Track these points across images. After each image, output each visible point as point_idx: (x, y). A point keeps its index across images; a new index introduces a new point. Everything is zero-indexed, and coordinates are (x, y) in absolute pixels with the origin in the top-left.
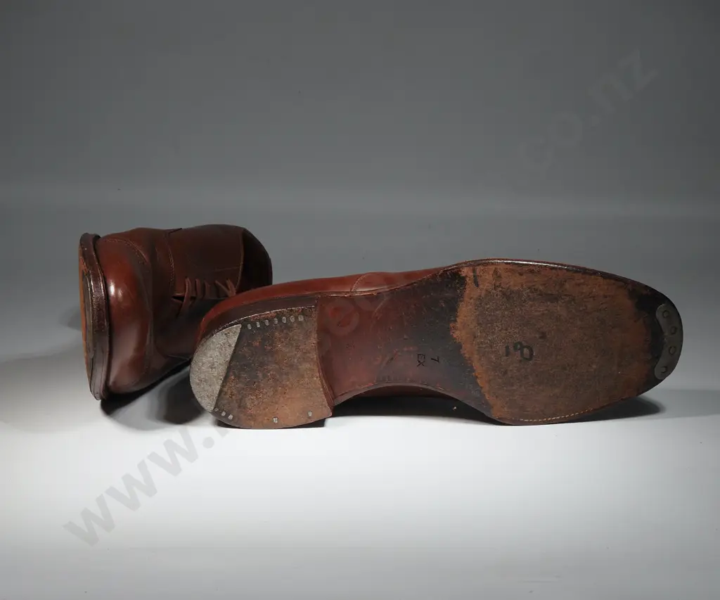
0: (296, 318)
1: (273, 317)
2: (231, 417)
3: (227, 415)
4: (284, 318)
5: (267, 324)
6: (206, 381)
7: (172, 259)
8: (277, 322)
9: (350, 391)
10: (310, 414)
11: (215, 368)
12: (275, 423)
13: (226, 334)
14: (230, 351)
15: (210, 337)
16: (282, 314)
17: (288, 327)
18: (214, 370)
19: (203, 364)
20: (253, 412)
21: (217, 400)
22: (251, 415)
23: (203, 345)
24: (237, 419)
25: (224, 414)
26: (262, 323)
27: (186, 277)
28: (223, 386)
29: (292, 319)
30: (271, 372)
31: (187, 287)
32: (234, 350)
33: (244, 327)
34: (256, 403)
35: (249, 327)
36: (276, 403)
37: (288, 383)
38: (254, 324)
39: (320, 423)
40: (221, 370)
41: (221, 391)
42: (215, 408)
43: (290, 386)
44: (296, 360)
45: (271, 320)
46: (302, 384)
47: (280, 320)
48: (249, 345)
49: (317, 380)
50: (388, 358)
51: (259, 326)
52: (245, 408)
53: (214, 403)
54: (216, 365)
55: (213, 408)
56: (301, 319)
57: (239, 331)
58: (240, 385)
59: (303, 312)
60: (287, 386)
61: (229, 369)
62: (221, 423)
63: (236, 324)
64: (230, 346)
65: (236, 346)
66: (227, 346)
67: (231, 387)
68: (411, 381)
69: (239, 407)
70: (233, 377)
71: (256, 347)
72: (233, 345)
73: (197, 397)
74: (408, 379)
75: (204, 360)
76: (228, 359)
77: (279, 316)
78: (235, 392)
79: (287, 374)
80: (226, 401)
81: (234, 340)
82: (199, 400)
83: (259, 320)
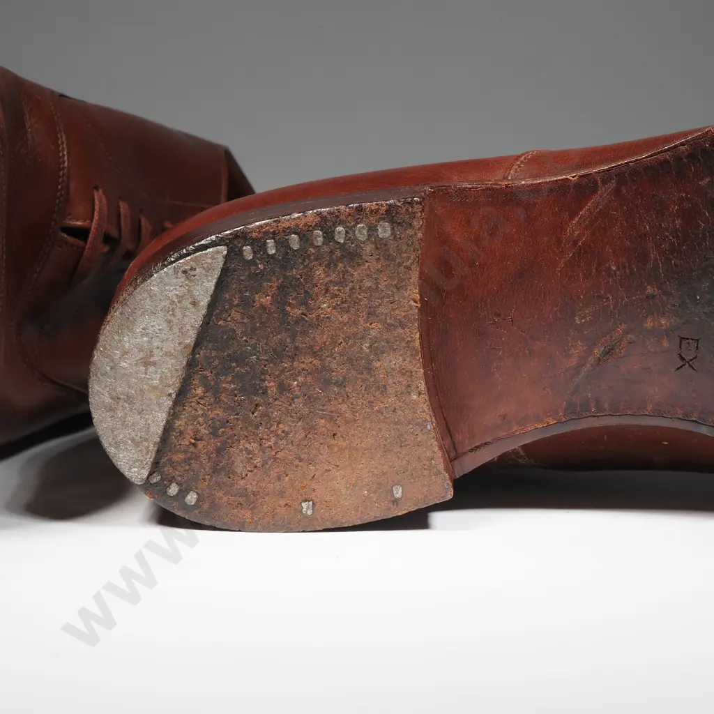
0: (372, 229)
1: (310, 228)
2: (191, 498)
3: (183, 493)
4: (340, 228)
5: (295, 246)
6: (129, 399)
7: (63, 139)
8: (320, 239)
9: (496, 440)
10: (398, 492)
11: (154, 364)
12: (306, 517)
13: (185, 272)
14: (194, 319)
15: (144, 280)
16: (337, 219)
17: (351, 255)
18: (151, 369)
19: (125, 353)
20: (250, 484)
21: (158, 451)
22: (244, 493)
23: (124, 303)
24: (206, 507)
25: (173, 490)
26: (282, 244)
27: (97, 188)
28: (173, 415)
29: (361, 232)
30: (301, 379)
31: (97, 208)
32: (205, 317)
33: (234, 254)
34: (258, 461)
35: (248, 252)
36: (311, 462)
37: (344, 407)
38: (258, 245)
39: (416, 520)
40: (169, 370)
41: (168, 429)
42: (150, 474)
43: (348, 415)
44: (365, 346)
45: (304, 236)
46: (379, 411)
47: (329, 236)
48: (246, 303)
49: (420, 400)
50: (597, 352)
51: (272, 251)
52: (230, 473)
53: (150, 459)
54: (157, 357)
55: (145, 473)
56: (384, 231)
57: (220, 263)
58: (218, 413)
59: (391, 214)
60: (341, 415)
61: (191, 365)
62: (166, 518)
63: (213, 244)
64: (195, 304)
65: (211, 306)
66: (186, 303)
67: (195, 418)
68: (660, 414)
69: (216, 470)
70: (199, 391)
71: (263, 307)
72: (204, 301)
73: (106, 445)
74: (650, 407)
75: (127, 341)
76: (190, 339)
77: (326, 225)
78: (204, 431)
79: (341, 384)
80: (181, 456)
81: (205, 288)
82: (111, 451)
83: (274, 235)
